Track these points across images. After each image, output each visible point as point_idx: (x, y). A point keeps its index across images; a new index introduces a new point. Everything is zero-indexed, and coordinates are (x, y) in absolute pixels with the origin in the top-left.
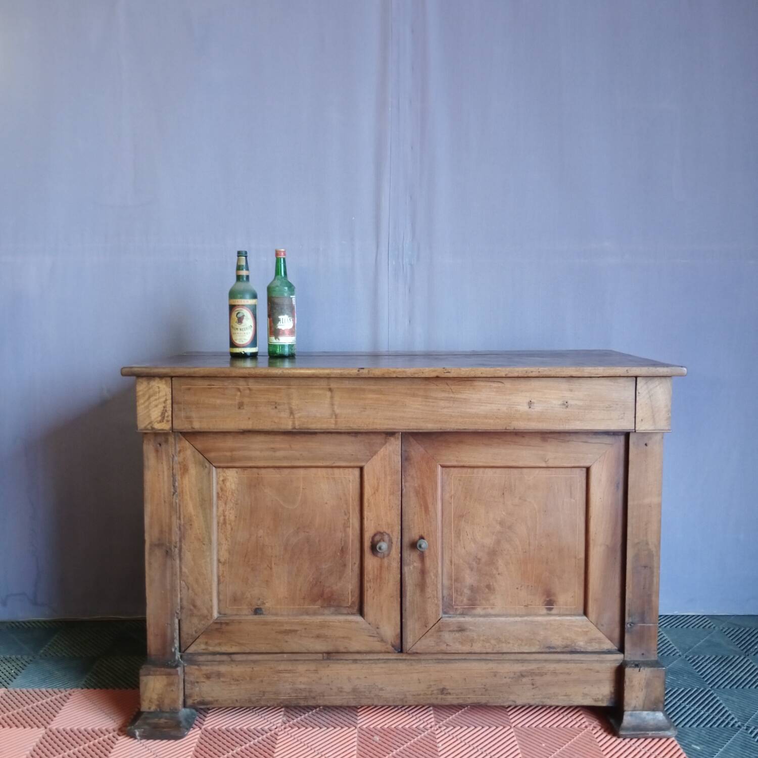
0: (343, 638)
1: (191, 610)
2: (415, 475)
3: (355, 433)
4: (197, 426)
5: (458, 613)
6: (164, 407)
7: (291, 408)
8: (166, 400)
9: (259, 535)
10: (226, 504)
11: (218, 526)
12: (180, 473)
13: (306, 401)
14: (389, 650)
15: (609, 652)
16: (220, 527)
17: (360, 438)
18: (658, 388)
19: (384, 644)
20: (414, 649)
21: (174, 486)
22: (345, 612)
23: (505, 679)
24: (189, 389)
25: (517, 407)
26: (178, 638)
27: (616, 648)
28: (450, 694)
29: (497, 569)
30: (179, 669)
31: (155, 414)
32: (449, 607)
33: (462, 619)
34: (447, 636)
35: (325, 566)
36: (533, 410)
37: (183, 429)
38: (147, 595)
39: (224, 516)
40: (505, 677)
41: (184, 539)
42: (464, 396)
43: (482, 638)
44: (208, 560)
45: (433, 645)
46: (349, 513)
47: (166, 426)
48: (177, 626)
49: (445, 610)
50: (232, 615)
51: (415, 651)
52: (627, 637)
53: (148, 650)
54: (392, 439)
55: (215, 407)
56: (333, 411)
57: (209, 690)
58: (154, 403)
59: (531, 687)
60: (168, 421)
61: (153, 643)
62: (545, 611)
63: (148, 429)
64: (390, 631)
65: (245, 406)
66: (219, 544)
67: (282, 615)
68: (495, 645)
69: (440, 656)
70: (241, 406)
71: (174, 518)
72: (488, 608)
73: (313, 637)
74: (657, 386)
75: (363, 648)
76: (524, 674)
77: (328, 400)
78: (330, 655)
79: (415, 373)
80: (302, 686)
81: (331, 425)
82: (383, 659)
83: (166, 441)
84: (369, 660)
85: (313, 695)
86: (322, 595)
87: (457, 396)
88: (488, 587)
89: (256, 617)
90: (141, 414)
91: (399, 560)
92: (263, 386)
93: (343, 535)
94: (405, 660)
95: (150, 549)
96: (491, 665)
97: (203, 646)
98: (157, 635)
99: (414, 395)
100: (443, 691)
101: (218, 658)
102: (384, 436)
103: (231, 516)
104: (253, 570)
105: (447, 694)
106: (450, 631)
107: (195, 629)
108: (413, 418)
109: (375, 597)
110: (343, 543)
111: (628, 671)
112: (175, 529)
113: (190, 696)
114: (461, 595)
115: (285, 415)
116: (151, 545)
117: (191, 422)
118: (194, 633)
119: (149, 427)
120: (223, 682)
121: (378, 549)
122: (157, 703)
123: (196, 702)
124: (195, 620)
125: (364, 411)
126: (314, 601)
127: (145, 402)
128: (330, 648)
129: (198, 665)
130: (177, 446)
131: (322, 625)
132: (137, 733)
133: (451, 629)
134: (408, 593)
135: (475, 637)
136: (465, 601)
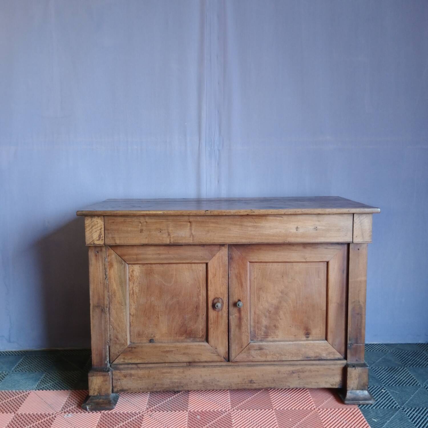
0: (197, 354)
1: (115, 341)
2: (236, 267)
3: (203, 245)
4: (118, 242)
5: (259, 340)
6: (100, 232)
7: (169, 232)
8: (101, 228)
9: (152, 300)
10: (133, 284)
11: (130, 296)
12: (108, 267)
13: (177, 228)
14: (222, 360)
15: (339, 359)
16: (131, 296)
17: (206, 247)
18: (365, 219)
19: (219, 357)
20: (235, 360)
21: (105, 274)
22: (198, 340)
23: (284, 375)
24: (113, 222)
25: (290, 230)
26: (108, 356)
27: (342, 357)
28: (255, 383)
29: (279, 316)
30: (109, 372)
31: (95, 236)
32: (254, 337)
33: (261, 343)
34: (253, 352)
35: (187, 316)
36: (298, 232)
37: (110, 244)
38: (92, 333)
39: (133, 290)
40: (284, 374)
41: (111, 303)
42: (262, 225)
43: (271, 353)
44: (125, 314)
45: (246, 357)
46: (200, 288)
47: (101, 242)
48: (108, 349)
49: (252, 339)
50: (137, 343)
51: (236, 360)
52: (348, 351)
53: (92, 363)
54: (223, 248)
55: (127, 232)
56: (192, 233)
57: (126, 383)
58: (95, 230)
59: (298, 378)
60: (102, 240)
61: (95, 358)
62: (305, 339)
63: (91, 244)
64: (222, 350)
65: (144, 232)
66: (130, 305)
67: (165, 343)
68: (279, 357)
69: (249, 363)
70: (141, 231)
71: (106, 292)
72: (274, 337)
73: (181, 354)
74: (364, 219)
75: (209, 360)
76: (294, 372)
77: (188, 228)
78: (191, 364)
79: (235, 213)
80: (176, 380)
81: (191, 241)
82: (219, 365)
83: (101, 250)
84: (212, 366)
85: (182, 385)
86: (186, 331)
87: (258, 225)
88: (275, 326)
89: (151, 344)
90: (88, 236)
91: (227, 313)
92: (153, 220)
93: (197, 300)
94: (231, 365)
95: (93, 308)
96: (276, 367)
97: (122, 360)
98: (97, 355)
99: (235, 224)
100: (251, 382)
101: (130, 366)
102: (219, 246)
103: (136, 290)
104: (149, 319)
105: (253, 383)
106: (254, 350)
107: (118, 351)
108: (234, 237)
109: (215, 332)
110: (197, 303)
111: (349, 369)
112: (106, 297)
113: (116, 387)
114: (260, 330)
115: (165, 236)
116: (93, 306)
117: (115, 240)
118: (117, 353)
119: (92, 243)
120: (133, 379)
121: (216, 307)
122: (98, 391)
123: (119, 390)
124: (118, 346)
125: (208, 233)
126: (181, 335)
127: (89, 230)
128: (190, 360)
129: (120, 370)
130: (107, 253)
131: (186, 348)
132: (88, 407)
133: (255, 348)
134: (232, 330)
135: (268, 352)
136: (263, 334)
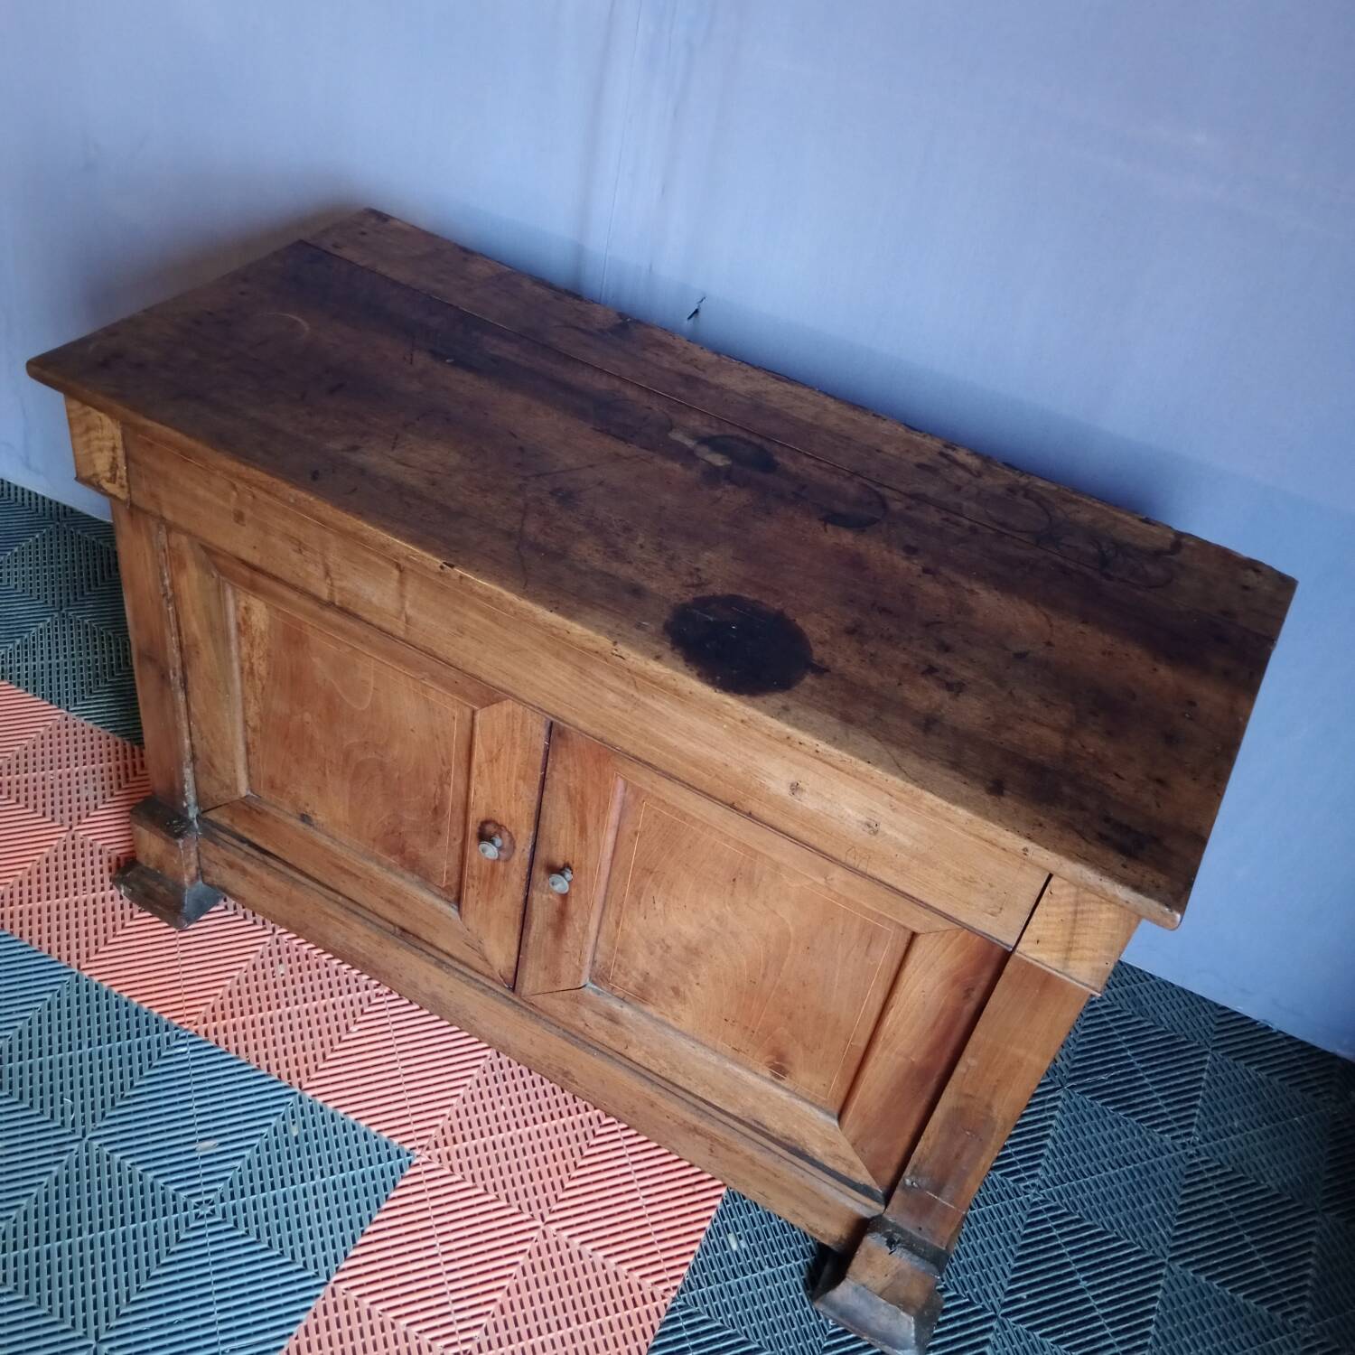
0: (427, 924)
1: (208, 767)
2: (571, 768)
5: (615, 994)
6: (114, 458)
7: (327, 565)
8: (116, 447)
9: (305, 720)
10: (251, 646)
11: (242, 673)
13: (355, 565)
14: (496, 979)
16: (245, 677)
19: (488, 967)
20: (534, 1000)
21: (162, 584)
22: (436, 891)
24: (150, 445)
25: (766, 779)
26: (193, 791)
27: (878, 1192)
28: (577, 1083)
29: (696, 976)
30: (180, 842)
31: (100, 463)
32: (601, 979)
33: (618, 1006)
34: (588, 1014)
35: (408, 817)
36: (797, 801)
37: (147, 512)
39: (251, 664)
40: (668, 1117)
41: (190, 669)
43: (645, 1048)
45: (565, 1013)
46: (451, 765)
47: (120, 493)
49: (594, 979)
50: (268, 805)
52: (899, 1193)
56: (403, 608)
57: (232, 880)
58: (96, 443)
59: (709, 1152)
60: (122, 486)
62: (767, 1075)
63: (93, 484)
64: (499, 957)
65: (247, 523)
66: (245, 700)
67: (340, 845)
68: (665, 1069)
70: (239, 517)
72: (667, 1015)
73: (382, 898)
75: (456, 953)
76: (700, 1130)
77: (393, 585)
78: (405, 935)
81: (399, 629)
82: (482, 984)
84: (461, 973)
86: (401, 851)
87: (642, 699)
88: (676, 990)
89: (301, 825)
91: (525, 877)
93: (439, 791)
94: (516, 1003)
95: (138, 658)
97: (227, 821)
101: (245, 847)
103: (260, 668)
104: (298, 761)
105: (572, 1080)
106: (593, 1011)
107: (216, 794)
109: (480, 903)
110: (437, 802)
111: (872, 1242)
112: (173, 647)
113: (207, 873)
114: (626, 975)
115: (315, 571)
116: (140, 653)
117: (159, 506)
118: (215, 798)
119: (94, 481)
120: (250, 882)
122: (156, 864)
123: (216, 883)
124: (215, 784)
125: (460, 636)
126: (389, 851)
127: (81, 434)
128: (406, 925)
129: (217, 844)
131: (397, 891)
132: (122, 891)
133: (597, 1010)
134: (534, 928)
135: (634, 1041)
136: (631, 986)
